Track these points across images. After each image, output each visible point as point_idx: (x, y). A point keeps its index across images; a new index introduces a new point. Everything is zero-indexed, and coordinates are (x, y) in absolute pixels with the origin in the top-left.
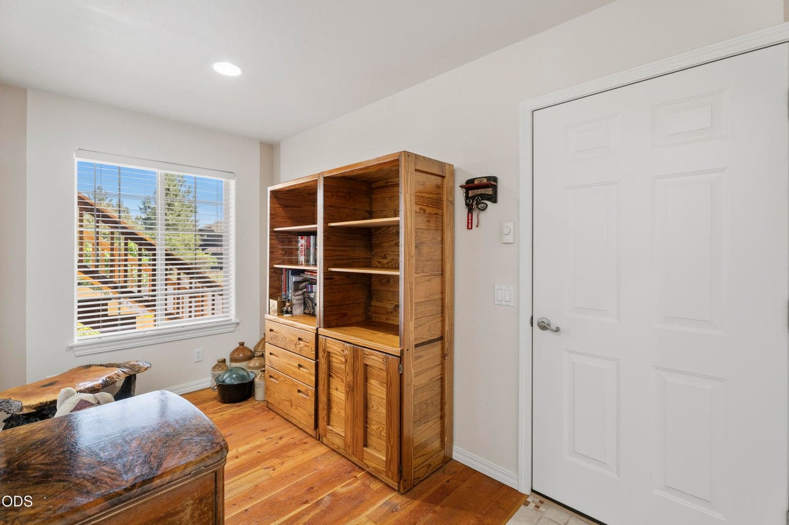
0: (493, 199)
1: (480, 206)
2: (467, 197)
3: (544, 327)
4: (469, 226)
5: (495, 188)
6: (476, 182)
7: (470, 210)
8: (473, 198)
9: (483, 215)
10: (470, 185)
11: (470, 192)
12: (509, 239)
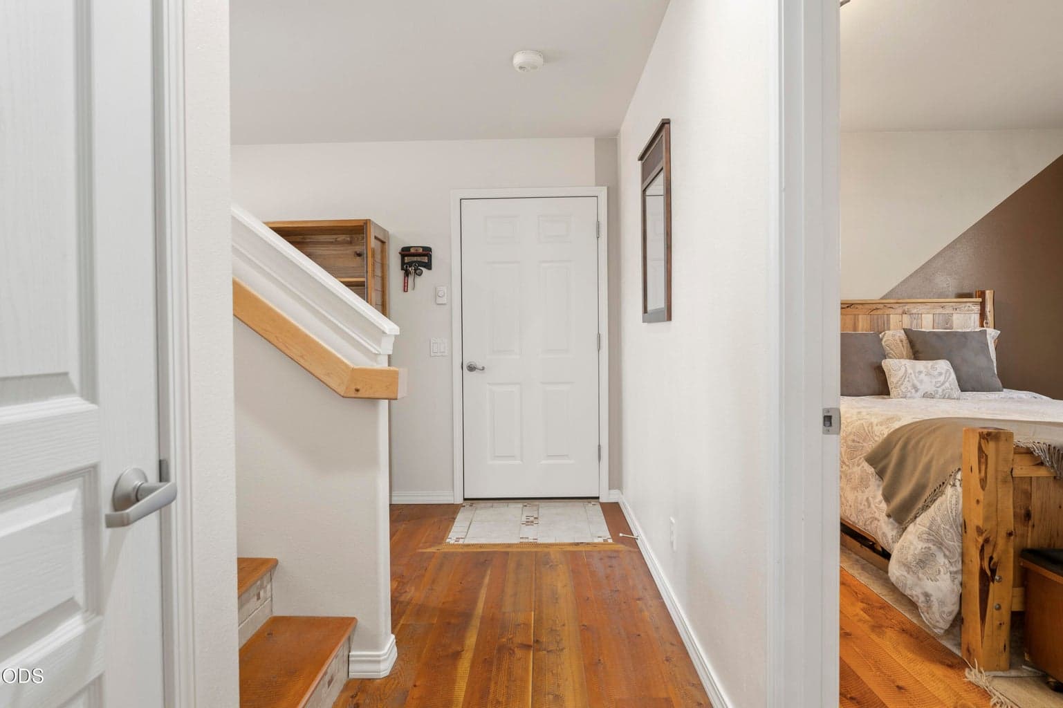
0: (428, 266)
1: (418, 272)
2: (403, 263)
3: (472, 368)
4: (405, 289)
5: (430, 257)
6: (412, 251)
7: (407, 274)
8: (410, 264)
9: (418, 279)
10: (405, 252)
11: (406, 258)
12: (444, 300)
